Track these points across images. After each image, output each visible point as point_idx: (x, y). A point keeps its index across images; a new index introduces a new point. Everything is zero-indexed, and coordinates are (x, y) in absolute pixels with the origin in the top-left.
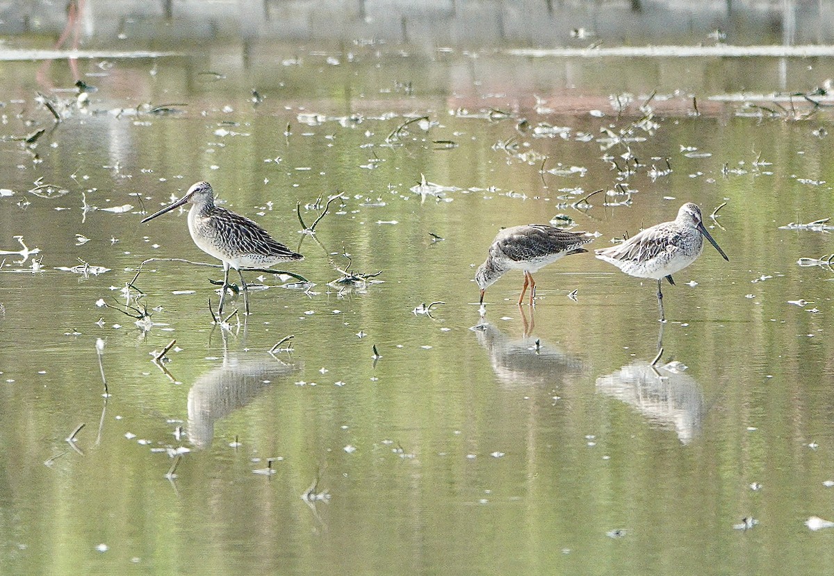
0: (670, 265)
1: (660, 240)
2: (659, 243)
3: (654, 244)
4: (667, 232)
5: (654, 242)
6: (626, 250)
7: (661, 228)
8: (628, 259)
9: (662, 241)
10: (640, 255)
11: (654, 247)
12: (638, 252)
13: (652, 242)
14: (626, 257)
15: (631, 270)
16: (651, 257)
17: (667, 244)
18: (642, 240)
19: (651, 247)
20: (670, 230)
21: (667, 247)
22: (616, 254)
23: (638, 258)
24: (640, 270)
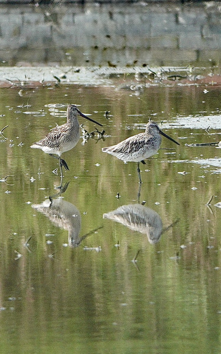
0: (145, 155)
1: (141, 142)
2: (140, 144)
3: (137, 145)
4: (144, 138)
5: (137, 143)
6: (121, 147)
7: (140, 136)
8: (122, 152)
9: (142, 143)
10: (129, 150)
11: (137, 146)
12: (128, 148)
13: (135, 144)
14: (120, 151)
15: (123, 158)
16: (135, 151)
17: (144, 144)
18: (131, 142)
19: (136, 146)
20: (145, 137)
21: (144, 145)
22: (114, 150)
23: (128, 151)
24: (128, 158)
